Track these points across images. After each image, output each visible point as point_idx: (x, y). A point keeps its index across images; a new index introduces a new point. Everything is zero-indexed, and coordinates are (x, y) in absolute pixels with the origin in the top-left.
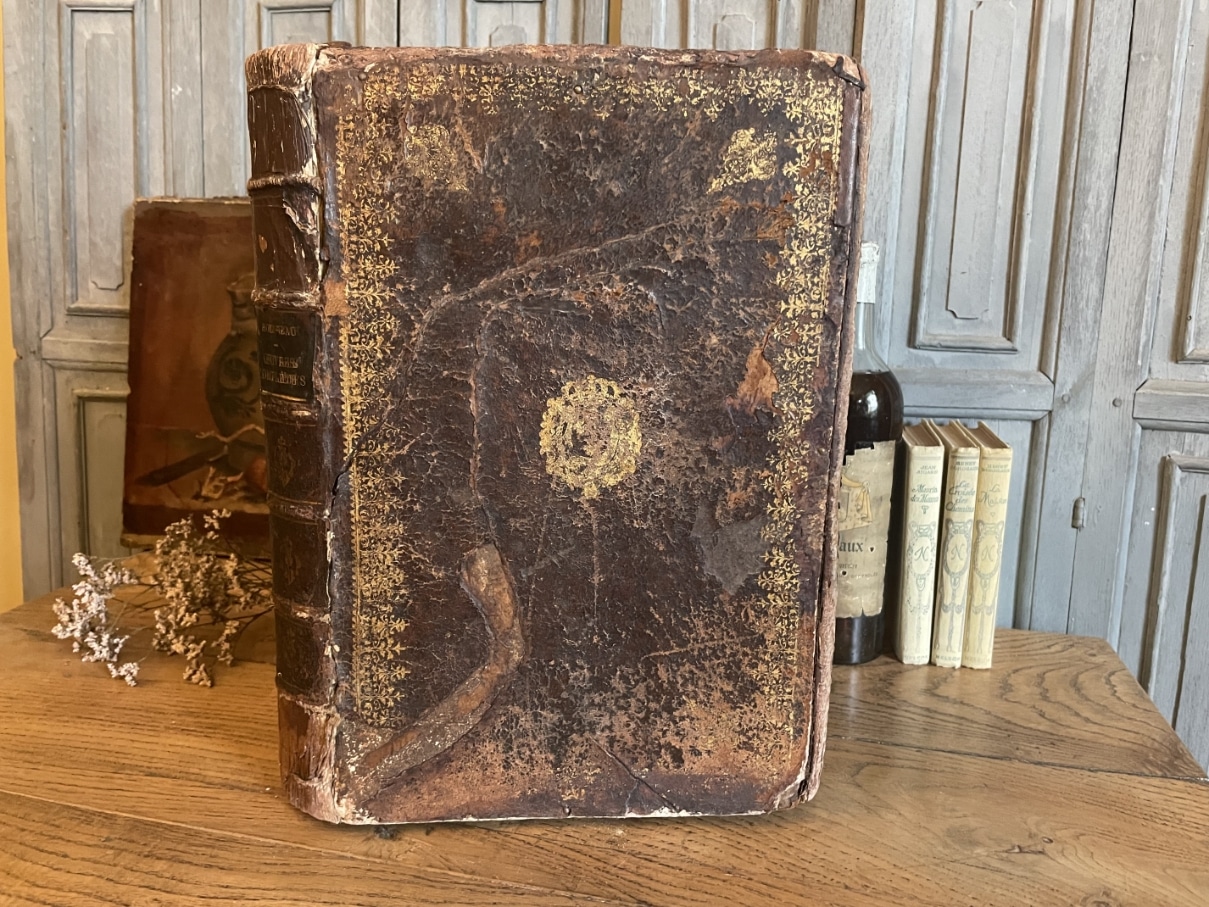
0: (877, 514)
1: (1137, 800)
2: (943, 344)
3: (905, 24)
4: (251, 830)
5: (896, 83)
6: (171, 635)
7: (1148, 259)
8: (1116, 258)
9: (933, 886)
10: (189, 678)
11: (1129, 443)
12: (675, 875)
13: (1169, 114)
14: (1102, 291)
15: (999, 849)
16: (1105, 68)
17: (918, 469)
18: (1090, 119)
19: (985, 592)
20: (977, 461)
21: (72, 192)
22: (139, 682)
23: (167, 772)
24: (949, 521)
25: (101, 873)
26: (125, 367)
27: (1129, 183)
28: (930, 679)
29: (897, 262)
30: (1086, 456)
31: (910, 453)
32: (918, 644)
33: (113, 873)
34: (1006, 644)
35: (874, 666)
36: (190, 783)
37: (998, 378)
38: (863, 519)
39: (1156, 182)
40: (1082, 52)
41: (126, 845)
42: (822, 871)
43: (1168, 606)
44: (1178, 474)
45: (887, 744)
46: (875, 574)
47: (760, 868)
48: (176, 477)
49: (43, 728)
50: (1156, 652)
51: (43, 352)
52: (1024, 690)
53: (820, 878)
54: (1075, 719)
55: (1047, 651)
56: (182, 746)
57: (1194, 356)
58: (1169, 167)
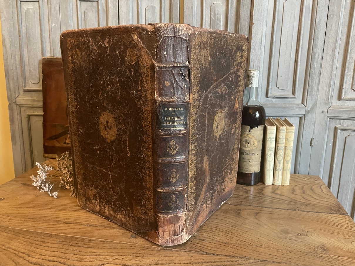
0: (259, 145)
1: (330, 220)
2: (276, 96)
3: (265, 6)
4: (97, 237)
5: (263, 23)
6: (65, 184)
7: (332, 72)
8: (323, 72)
9: (279, 245)
10: (72, 196)
11: (326, 123)
12: (212, 244)
13: (338, 32)
14: (319, 81)
15: (295, 234)
16: (321, 19)
17: (269, 132)
18: (316, 33)
19: (287, 165)
20: (285, 130)
21: (23, 55)
22: (58, 197)
23: (71, 222)
24: (278, 146)
25: (60, 251)
26: (42, 106)
27: (327, 51)
28: (272, 188)
29: (263, 74)
30: (314, 127)
31: (267, 128)
32: (269, 179)
33: (63, 251)
34: (293, 178)
35: (258, 185)
36: (78, 225)
37: (290, 106)
38: (255, 147)
39: (335, 51)
40: (315, 14)
41: (64, 243)
42: (249, 242)
43: (336, 166)
44: (339, 131)
45: (263, 207)
46: (258, 161)
47: (233, 242)
48: (58, 138)
49: (34, 212)
50: (332, 179)
51: (17, 102)
52: (298, 191)
53: (249, 244)
54: (312, 199)
55: (304, 180)
56: (74, 215)
57: (344, 99)
58: (338, 47)
